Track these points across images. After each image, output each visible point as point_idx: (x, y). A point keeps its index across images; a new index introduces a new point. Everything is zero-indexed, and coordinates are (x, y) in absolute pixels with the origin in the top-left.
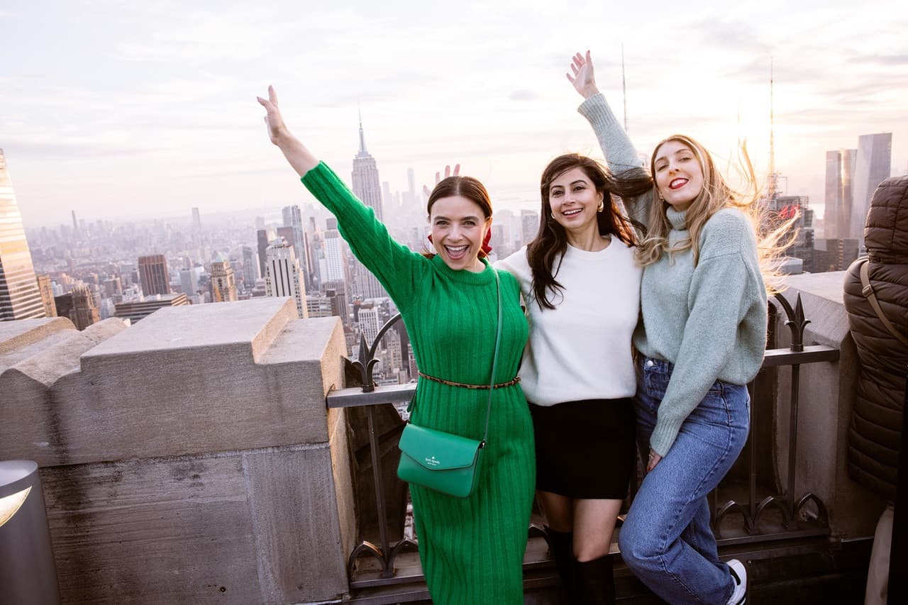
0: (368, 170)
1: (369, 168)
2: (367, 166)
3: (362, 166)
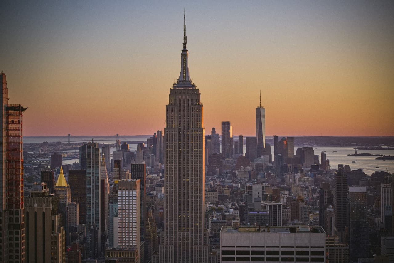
0: (188, 106)
1: (190, 103)
2: (187, 100)
3: (182, 100)
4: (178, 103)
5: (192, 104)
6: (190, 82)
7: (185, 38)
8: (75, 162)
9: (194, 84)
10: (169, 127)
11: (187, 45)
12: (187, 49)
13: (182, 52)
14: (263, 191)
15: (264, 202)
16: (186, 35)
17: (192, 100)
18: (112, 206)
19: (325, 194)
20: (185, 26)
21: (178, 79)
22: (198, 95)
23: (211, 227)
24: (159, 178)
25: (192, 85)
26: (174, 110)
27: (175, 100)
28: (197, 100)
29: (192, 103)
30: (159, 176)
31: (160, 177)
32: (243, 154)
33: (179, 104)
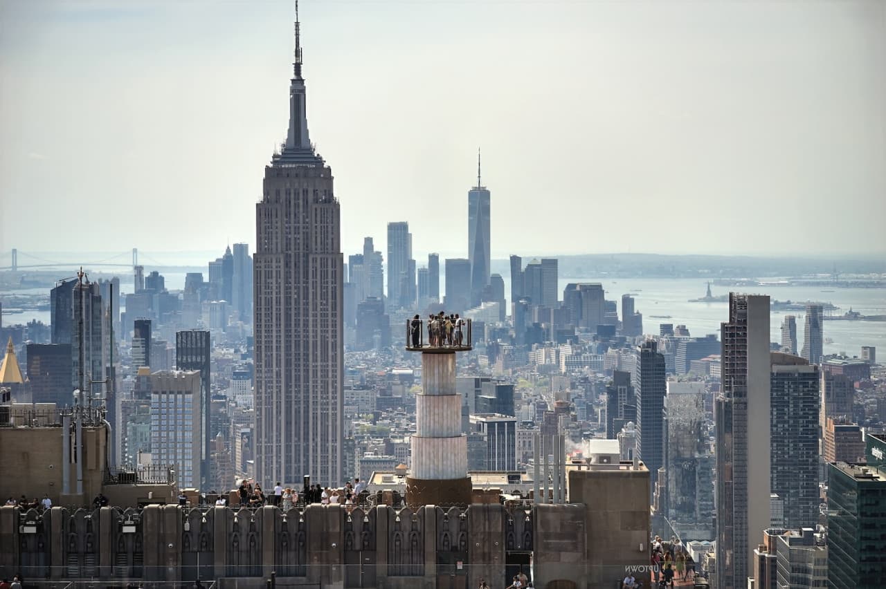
0: (306, 205)
1: (311, 196)
2: (304, 191)
3: (292, 191)
4: (283, 196)
5: (316, 201)
6: (310, 150)
7: (298, 53)
8: (34, 320)
9: (318, 155)
10: (263, 249)
11: (303, 67)
12: (303, 76)
13: (292, 83)
14: (476, 391)
15: (476, 415)
16: (301, 46)
17: (314, 191)
18: (134, 429)
19: (621, 396)
20: (297, 24)
21: (284, 145)
22: (329, 179)
23: (359, 472)
24: (240, 357)
25: (315, 158)
26: (274, 213)
27: (278, 193)
28: (325, 191)
29: (314, 200)
30: (239, 353)
31: (242, 355)
32: (438, 298)
33: (286, 201)
